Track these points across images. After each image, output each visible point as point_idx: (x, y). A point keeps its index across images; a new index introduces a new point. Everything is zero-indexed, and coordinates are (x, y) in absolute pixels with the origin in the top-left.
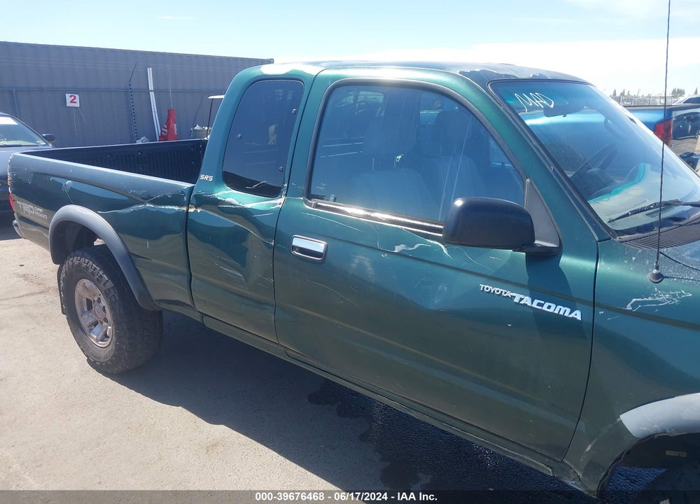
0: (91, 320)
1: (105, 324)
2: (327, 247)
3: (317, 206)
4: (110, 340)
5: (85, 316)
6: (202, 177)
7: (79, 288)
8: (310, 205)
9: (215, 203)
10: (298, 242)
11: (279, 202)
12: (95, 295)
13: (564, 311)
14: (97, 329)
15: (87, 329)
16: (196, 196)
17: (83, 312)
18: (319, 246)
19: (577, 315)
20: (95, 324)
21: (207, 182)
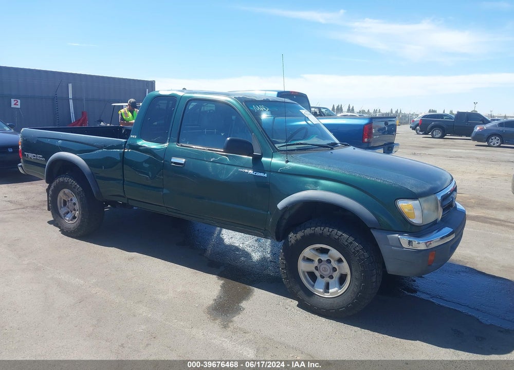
0: (66, 211)
1: (73, 212)
2: (185, 162)
3: (182, 146)
4: (77, 219)
5: (62, 209)
6: (131, 136)
7: (61, 194)
8: (178, 145)
9: (137, 148)
10: (174, 160)
11: (166, 145)
12: (69, 197)
13: (262, 174)
14: (69, 215)
15: (62, 216)
16: (129, 145)
17: (61, 207)
18: (183, 161)
19: (266, 175)
20: (68, 213)
21: (134, 138)
